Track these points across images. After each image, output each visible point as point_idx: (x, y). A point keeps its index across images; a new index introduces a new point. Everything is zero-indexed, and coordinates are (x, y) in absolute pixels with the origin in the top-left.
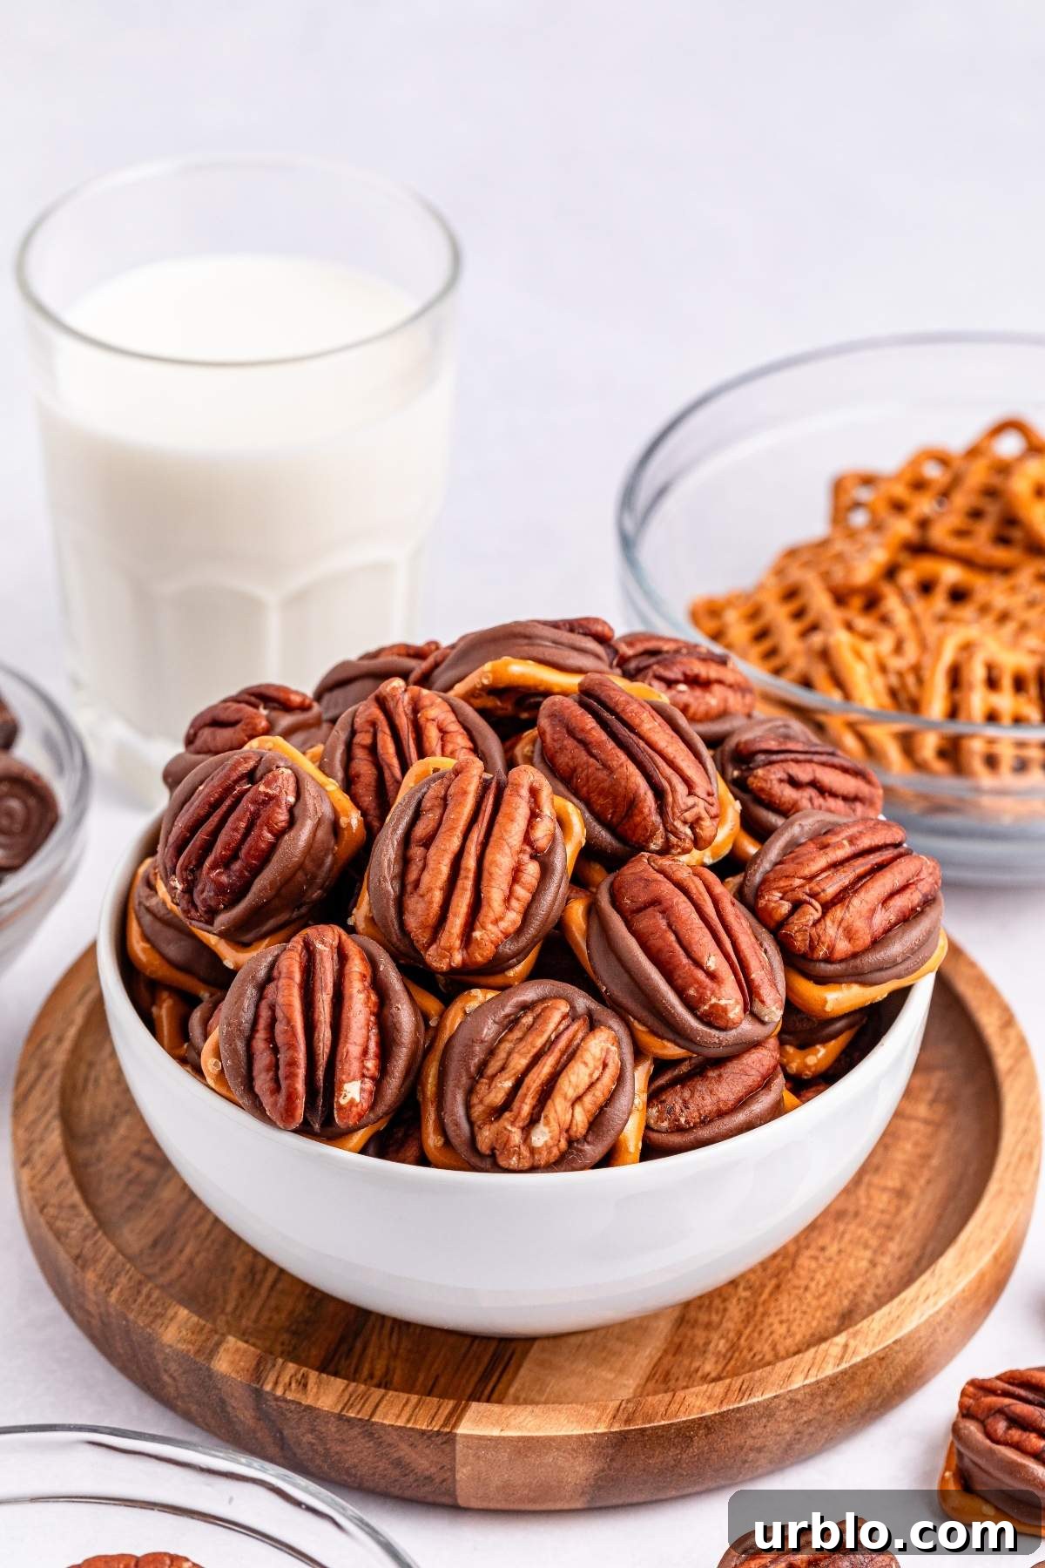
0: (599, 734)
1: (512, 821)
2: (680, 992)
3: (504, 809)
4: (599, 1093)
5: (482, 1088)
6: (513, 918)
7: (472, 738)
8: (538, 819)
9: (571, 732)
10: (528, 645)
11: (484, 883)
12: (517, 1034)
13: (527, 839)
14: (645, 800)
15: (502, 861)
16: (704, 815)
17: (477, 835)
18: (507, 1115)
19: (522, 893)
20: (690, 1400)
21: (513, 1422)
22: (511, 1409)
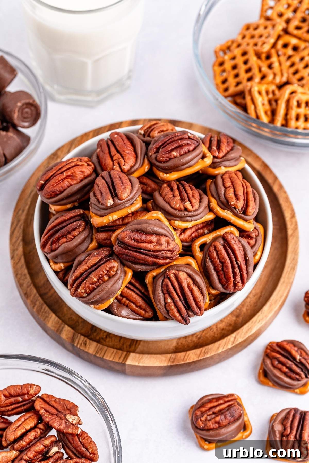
20: (191, 355)
21: (141, 361)
22: (141, 356)
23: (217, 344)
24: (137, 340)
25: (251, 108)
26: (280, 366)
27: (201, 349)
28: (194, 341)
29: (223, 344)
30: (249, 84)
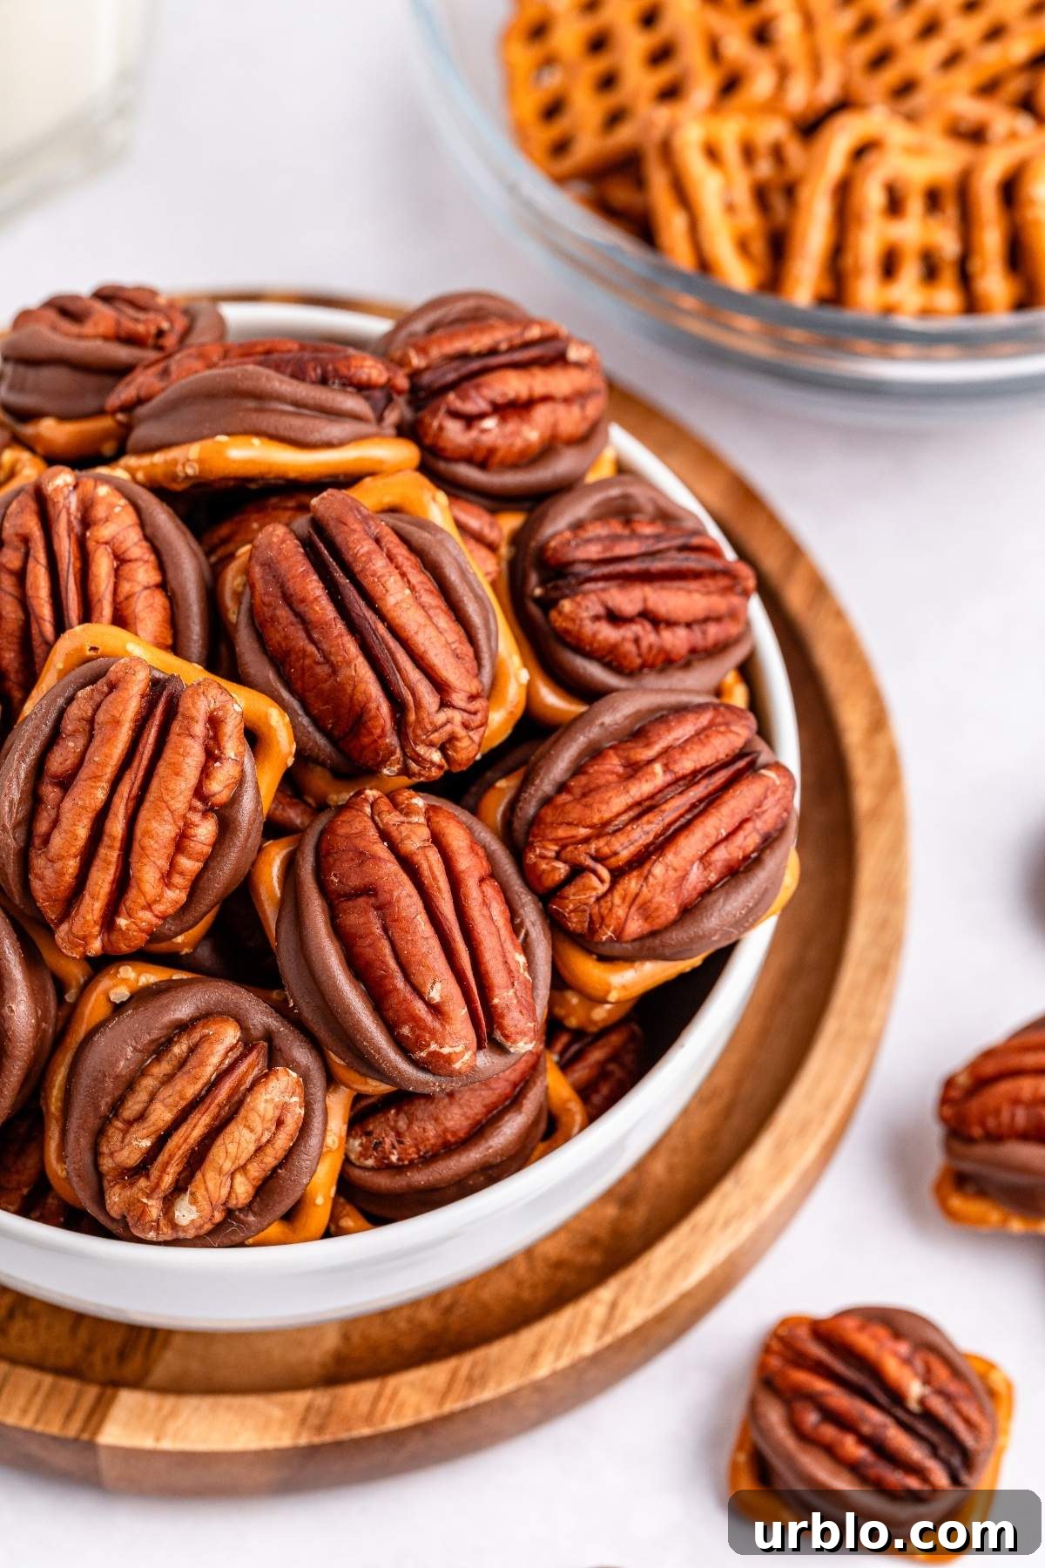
0: (324, 609)
1: (177, 774)
2: (390, 1028)
3: (168, 754)
4: (270, 1159)
5: (114, 1135)
6: (176, 896)
7: (161, 567)
8: (218, 764)
9: (288, 599)
10: (257, 410)
11: (134, 858)
12: (164, 1068)
13: (199, 792)
14: (376, 717)
15: (159, 830)
16: (461, 732)
17: (126, 789)
18: (143, 1183)
19: (189, 865)
20: (405, 1393)
21: (171, 1427)
22: (170, 1402)
23: (528, 1338)
24: (154, 1332)
25: (673, 225)
26: (829, 1432)
27: (452, 1363)
28: (422, 1325)
29: (555, 1338)
30: (662, 115)
